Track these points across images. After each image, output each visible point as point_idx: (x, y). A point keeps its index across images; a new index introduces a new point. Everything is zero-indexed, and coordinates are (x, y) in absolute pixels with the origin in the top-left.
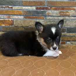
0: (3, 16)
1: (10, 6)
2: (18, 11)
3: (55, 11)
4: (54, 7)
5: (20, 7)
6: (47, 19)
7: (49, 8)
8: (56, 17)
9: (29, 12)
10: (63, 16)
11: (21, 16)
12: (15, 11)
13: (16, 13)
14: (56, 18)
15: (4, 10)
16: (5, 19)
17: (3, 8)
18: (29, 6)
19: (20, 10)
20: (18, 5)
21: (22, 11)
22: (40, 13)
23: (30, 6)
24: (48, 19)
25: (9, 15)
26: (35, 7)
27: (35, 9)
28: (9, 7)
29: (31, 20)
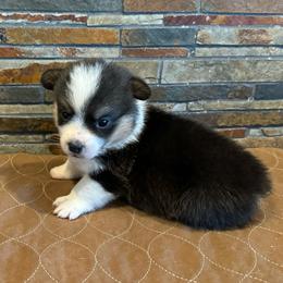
0: (52, 49)
1: (78, 16)
2: (103, 31)
3: (226, 30)
4: (223, 16)
5: (111, 18)
6: (197, 55)
7: (208, 18)
8: (227, 49)
9: (142, 33)
10: (248, 46)
11: (113, 49)
12: (92, 32)
13: (95, 39)
14: (225, 52)
15: (56, 27)
16: (57, 61)
17: (54, 23)
18: (142, 13)
19: (111, 29)
20: (105, 12)
21: (117, 30)
22: (178, 37)
23: (147, 13)
24: (201, 55)
25: (73, 45)
26: (162, 16)
27: (161, 22)
28: (76, 19)
29: (143, 61)
